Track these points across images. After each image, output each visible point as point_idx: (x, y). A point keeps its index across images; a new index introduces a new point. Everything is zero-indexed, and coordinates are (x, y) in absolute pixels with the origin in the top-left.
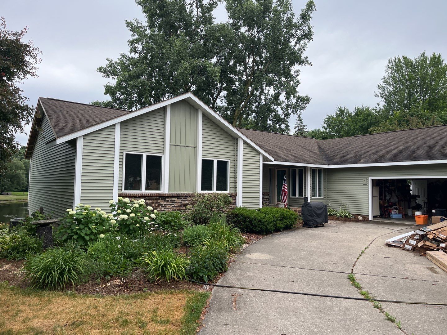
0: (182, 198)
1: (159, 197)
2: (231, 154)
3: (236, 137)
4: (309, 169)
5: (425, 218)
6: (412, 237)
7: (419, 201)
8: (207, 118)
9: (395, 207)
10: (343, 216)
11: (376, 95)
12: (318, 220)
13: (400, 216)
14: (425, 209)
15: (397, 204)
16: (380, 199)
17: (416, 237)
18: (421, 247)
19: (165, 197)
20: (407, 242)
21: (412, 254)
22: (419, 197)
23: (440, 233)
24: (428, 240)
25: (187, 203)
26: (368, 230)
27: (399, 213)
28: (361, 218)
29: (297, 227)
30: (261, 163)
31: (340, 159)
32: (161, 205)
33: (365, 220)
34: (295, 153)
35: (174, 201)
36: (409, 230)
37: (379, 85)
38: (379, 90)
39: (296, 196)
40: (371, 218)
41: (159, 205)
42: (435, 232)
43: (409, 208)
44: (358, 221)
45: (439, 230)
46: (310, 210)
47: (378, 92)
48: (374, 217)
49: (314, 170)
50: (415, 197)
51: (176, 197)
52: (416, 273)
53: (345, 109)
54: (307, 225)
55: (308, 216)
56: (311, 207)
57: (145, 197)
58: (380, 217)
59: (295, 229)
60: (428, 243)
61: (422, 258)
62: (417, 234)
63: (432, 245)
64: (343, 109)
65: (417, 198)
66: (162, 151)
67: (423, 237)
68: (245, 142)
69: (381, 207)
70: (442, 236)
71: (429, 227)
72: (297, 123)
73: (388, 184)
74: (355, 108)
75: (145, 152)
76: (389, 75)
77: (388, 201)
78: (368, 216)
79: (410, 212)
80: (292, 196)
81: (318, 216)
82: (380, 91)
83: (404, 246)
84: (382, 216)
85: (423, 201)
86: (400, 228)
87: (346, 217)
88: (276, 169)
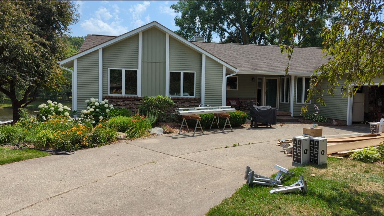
1: (135, 99)
2: (197, 67)
3: (200, 54)
10: (318, 121)
19: (139, 99)
30: (224, 73)
32: (136, 105)
39: (283, 102)
41: (134, 105)
48: (353, 123)
57: (124, 99)
58: (364, 123)
66: (137, 67)
68: (207, 57)
75: (124, 68)
78: (346, 121)
87: (321, 121)
88: (265, 78)
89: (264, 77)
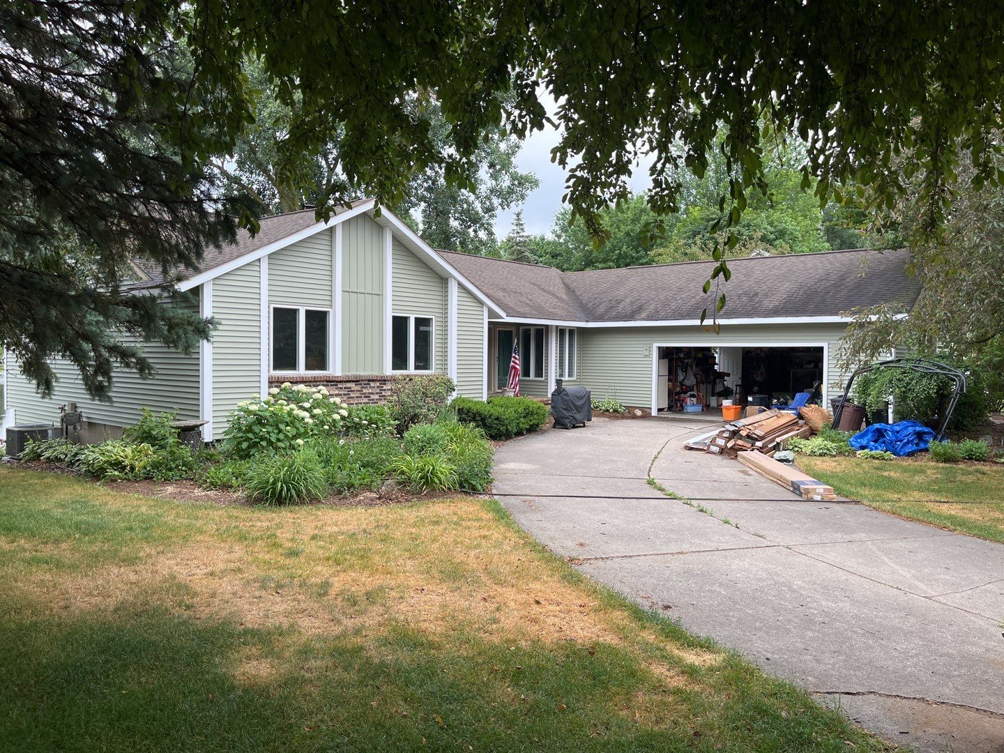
0: (363, 382)
1: (327, 381)
2: (437, 306)
3: (445, 276)
4: (554, 329)
5: (737, 410)
6: (720, 435)
7: (730, 382)
8: (399, 242)
9: (692, 393)
10: (611, 410)
12: (578, 416)
13: (699, 408)
14: (738, 396)
15: (695, 387)
16: (670, 380)
17: (726, 435)
18: (732, 448)
19: (336, 382)
20: (713, 441)
21: (719, 458)
22: (728, 375)
23: (756, 428)
24: (741, 437)
25: (370, 391)
26: (653, 430)
27: (697, 403)
28: (639, 413)
29: (544, 428)
30: (486, 320)
31: (607, 311)
33: (646, 416)
34: (530, 300)
35: (350, 388)
36: (714, 428)
39: (529, 376)
40: (654, 413)
42: (749, 427)
43: (713, 396)
44: (634, 417)
45: (756, 425)
46: (566, 401)
48: (660, 410)
49: (561, 331)
50: (721, 376)
51: (353, 381)
52: (724, 476)
54: (560, 424)
55: (563, 411)
56: (567, 395)
57: (306, 382)
58: (667, 410)
59: (543, 432)
60: (740, 442)
61: (732, 461)
62: (727, 431)
63: (746, 444)
65: (726, 378)
66: (329, 303)
67: (735, 434)
68: (460, 285)
69: (671, 393)
70: (760, 433)
71: (742, 420)
72: (514, 230)
73: (682, 355)
75: (303, 304)
77: (682, 384)
78: (651, 408)
79: (713, 402)
80: (524, 377)
81: (578, 409)
83: (709, 447)
84: (670, 408)
85: (735, 383)
86: (700, 426)
87: (616, 411)
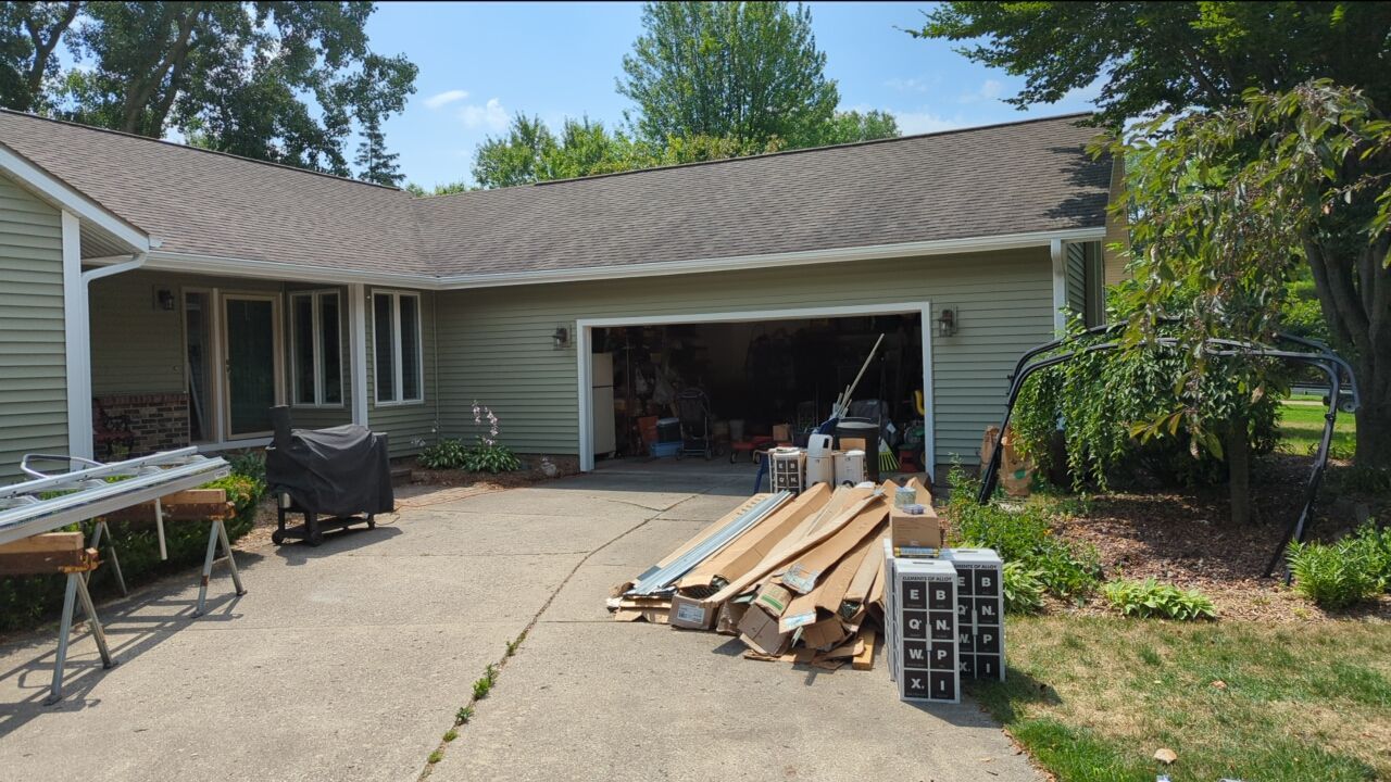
4: (360, 293)
11: (621, 90)
15: (672, 406)
16: (617, 395)
28: (550, 468)
33: (567, 471)
37: (628, 58)
38: (628, 75)
39: (313, 401)
40: (585, 463)
44: (539, 479)
47: (627, 79)
48: (597, 458)
49: (381, 299)
53: (536, 126)
58: (616, 456)
64: (531, 124)
69: (623, 420)
74: (566, 124)
76: (650, 35)
77: (644, 400)
78: (578, 456)
80: (302, 401)
82: (631, 79)
84: (622, 453)
88: (221, 294)
89: (215, 290)
